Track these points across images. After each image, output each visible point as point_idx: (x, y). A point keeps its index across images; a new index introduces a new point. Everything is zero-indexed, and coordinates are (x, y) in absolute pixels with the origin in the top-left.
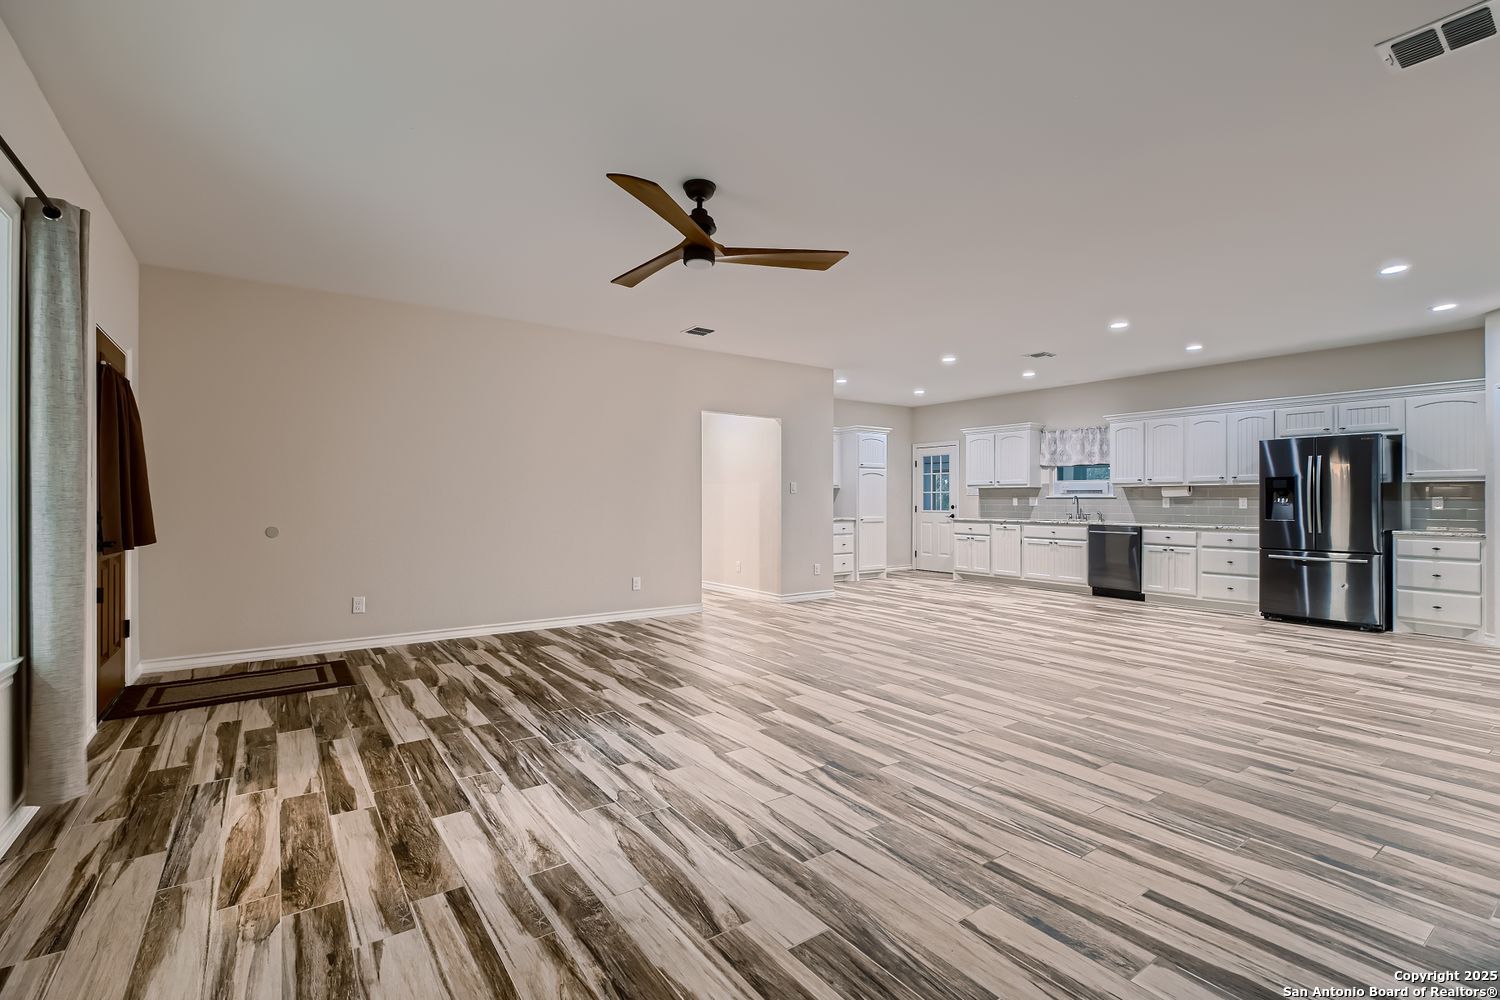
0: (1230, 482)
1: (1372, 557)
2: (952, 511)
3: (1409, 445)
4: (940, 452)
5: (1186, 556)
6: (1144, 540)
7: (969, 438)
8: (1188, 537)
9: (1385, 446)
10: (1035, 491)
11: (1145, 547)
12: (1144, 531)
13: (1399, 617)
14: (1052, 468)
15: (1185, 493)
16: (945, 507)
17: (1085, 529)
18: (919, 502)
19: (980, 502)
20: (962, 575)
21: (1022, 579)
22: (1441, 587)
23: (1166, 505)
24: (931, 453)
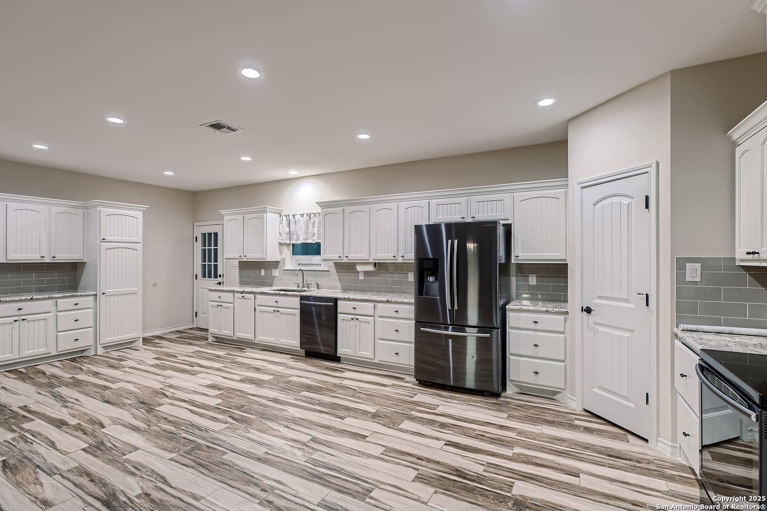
0: (400, 260)
1: (492, 331)
2: (220, 280)
3: (515, 231)
4: (212, 230)
5: (366, 324)
6: (339, 310)
7: (226, 218)
8: (368, 308)
9: (501, 231)
10: (275, 264)
11: (339, 316)
12: (339, 302)
13: (511, 381)
14: (288, 245)
15: (371, 268)
16: (216, 277)
17: (298, 299)
18: (198, 271)
19: (240, 272)
20: (216, 338)
21: (256, 342)
22: (539, 355)
23: (361, 277)
24: (207, 230)
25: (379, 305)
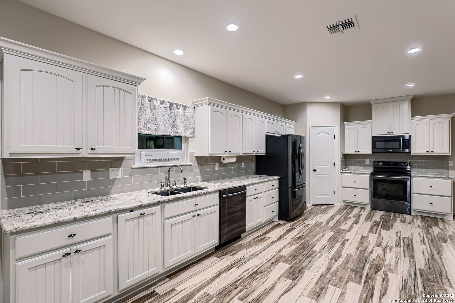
25: (266, 184)
